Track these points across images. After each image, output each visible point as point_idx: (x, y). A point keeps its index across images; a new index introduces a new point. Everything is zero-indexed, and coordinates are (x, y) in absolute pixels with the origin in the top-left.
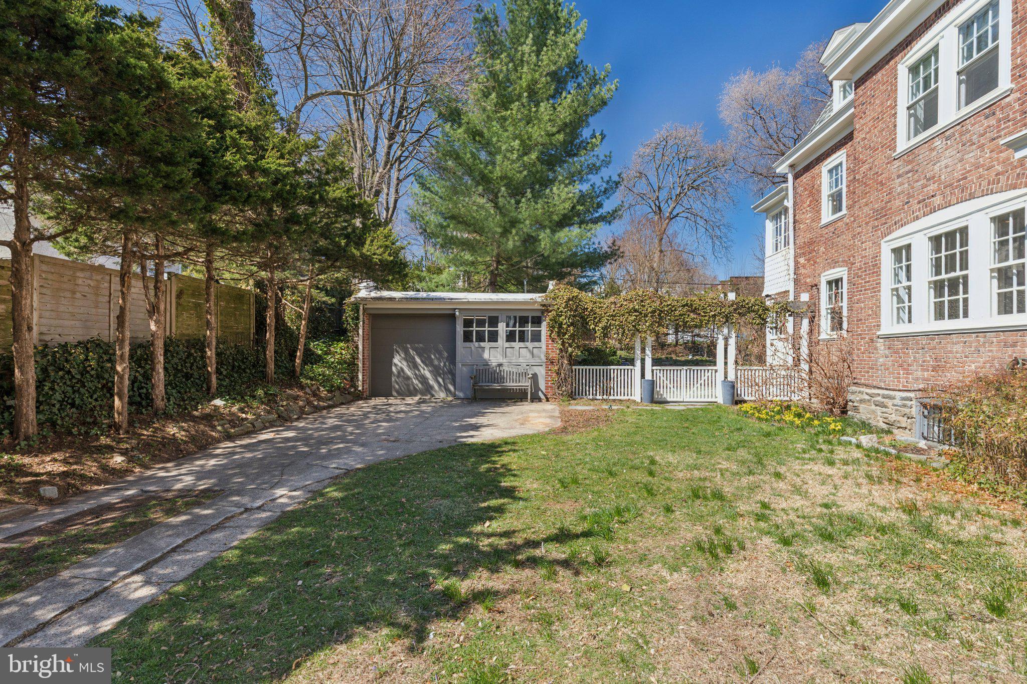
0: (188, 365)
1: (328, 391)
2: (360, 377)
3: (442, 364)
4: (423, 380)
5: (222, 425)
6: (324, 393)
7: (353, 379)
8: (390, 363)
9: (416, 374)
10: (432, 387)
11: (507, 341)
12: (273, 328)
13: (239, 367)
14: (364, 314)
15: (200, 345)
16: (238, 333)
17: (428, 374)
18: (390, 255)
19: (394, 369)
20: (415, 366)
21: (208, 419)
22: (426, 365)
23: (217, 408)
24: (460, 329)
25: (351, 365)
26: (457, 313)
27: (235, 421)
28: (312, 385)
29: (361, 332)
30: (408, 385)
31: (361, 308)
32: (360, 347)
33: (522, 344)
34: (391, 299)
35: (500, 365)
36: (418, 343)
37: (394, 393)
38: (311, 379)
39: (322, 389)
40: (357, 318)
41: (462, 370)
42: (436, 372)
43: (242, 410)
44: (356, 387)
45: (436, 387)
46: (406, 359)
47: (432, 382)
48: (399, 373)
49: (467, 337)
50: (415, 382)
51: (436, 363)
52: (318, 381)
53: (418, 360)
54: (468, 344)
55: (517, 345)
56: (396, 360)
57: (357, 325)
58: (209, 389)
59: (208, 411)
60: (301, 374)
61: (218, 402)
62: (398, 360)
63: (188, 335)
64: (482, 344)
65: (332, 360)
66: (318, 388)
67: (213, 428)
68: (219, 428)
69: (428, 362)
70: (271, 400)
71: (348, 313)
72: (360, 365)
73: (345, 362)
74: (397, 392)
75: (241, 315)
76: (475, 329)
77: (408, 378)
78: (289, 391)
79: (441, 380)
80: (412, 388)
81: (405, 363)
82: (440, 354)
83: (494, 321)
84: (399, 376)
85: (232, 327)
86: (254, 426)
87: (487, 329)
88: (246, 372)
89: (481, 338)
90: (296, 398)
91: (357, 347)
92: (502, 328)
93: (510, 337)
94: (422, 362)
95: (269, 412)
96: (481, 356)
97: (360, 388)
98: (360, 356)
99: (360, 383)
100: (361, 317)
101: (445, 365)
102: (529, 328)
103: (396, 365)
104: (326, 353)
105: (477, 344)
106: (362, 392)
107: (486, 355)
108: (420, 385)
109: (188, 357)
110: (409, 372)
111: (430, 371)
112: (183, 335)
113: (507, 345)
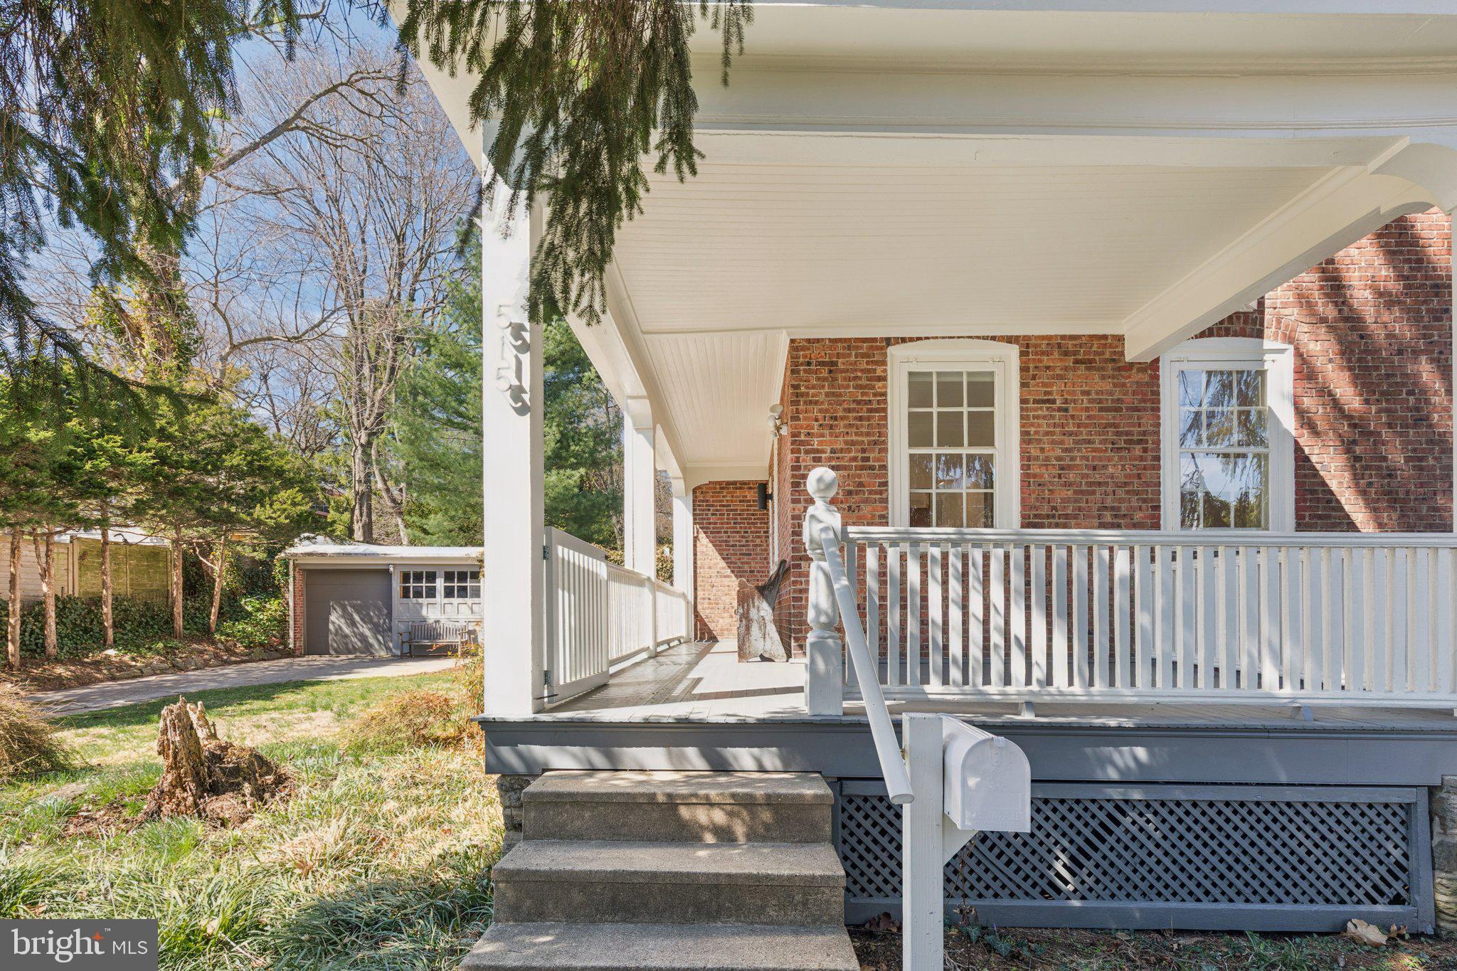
0: (88, 620)
1: (245, 647)
2: (291, 634)
3: (382, 621)
4: (363, 638)
5: (109, 670)
6: (240, 648)
7: (284, 636)
8: (328, 619)
9: (354, 632)
10: (371, 645)
11: (445, 597)
12: (181, 586)
13: (147, 623)
14: (294, 570)
15: (97, 601)
16: (152, 591)
17: (368, 633)
18: (286, 518)
19: (331, 627)
20: (353, 624)
21: (96, 664)
22: (365, 623)
23: (108, 657)
24: (397, 585)
25: (282, 621)
26: (391, 569)
27: (122, 667)
28: (227, 641)
29: (291, 588)
30: (347, 644)
31: (291, 563)
32: (291, 604)
33: (461, 600)
34: (323, 555)
35: (437, 622)
36: (356, 599)
37: (332, 652)
38: (228, 635)
39: (239, 645)
40: (287, 574)
41: (398, 626)
42: (376, 629)
43: (133, 659)
44: (286, 645)
45: (376, 646)
46: (343, 617)
47: (372, 640)
48: (336, 630)
49: (406, 593)
50: (354, 640)
51: (376, 620)
52: (235, 637)
53: (357, 618)
54: (405, 600)
55: (456, 600)
56: (333, 618)
57: (287, 582)
58: (105, 641)
59: (99, 658)
60: (217, 631)
61: (111, 652)
62: (335, 618)
63: (93, 593)
64: (420, 600)
65: (261, 617)
66: (235, 645)
67: (100, 671)
68: (105, 672)
69: (366, 619)
70: (170, 652)
71: (278, 569)
72: (292, 622)
73: (275, 619)
74: (335, 650)
75: (155, 573)
76: (411, 584)
77: (346, 636)
78: (195, 646)
79: (380, 638)
80: (350, 646)
81: (343, 621)
82: (380, 610)
83: (432, 577)
84: (336, 634)
85: (144, 585)
86: (142, 672)
87: (424, 584)
88: (152, 628)
89: (418, 594)
90: (201, 652)
91: (288, 604)
92: (440, 584)
93: (449, 593)
94: (362, 619)
95: (162, 662)
96: (419, 613)
97: (291, 646)
98: (291, 613)
99: (291, 641)
100: (291, 573)
101: (384, 622)
102: (469, 584)
103: (333, 623)
104: (258, 610)
105: (414, 600)
106: (294, 651)
107: (424, 612)
108: (359, 644)
109: (88, 613)
110: (347, 630)
111: (369, 629)
112: (88, 593)
113: (447, 600)
